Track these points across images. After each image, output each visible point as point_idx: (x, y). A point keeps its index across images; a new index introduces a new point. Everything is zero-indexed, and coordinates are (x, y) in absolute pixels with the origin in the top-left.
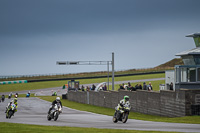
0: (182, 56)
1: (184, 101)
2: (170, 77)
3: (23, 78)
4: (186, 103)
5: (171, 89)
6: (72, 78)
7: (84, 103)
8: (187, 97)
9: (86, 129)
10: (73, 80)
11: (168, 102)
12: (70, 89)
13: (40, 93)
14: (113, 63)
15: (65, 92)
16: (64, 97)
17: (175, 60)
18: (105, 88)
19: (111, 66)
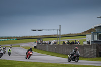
0: (95, 27)
1: (96, 50)
2: (89, 38)
3: (14, 37)
4: (97, 51)
5: (89, 44)
6: (39, 38)
7: (45, 51)
8: (97, 48)
9: (46, 63)
10: (39, 39)
11: (87, 50)
12: (38, 43)
13: (23, 45)
14: (60, 30)
15: (36, 45)
16: (35, 47)
17: (91, 29)
18: (56, 43)
19: (59, 32)
